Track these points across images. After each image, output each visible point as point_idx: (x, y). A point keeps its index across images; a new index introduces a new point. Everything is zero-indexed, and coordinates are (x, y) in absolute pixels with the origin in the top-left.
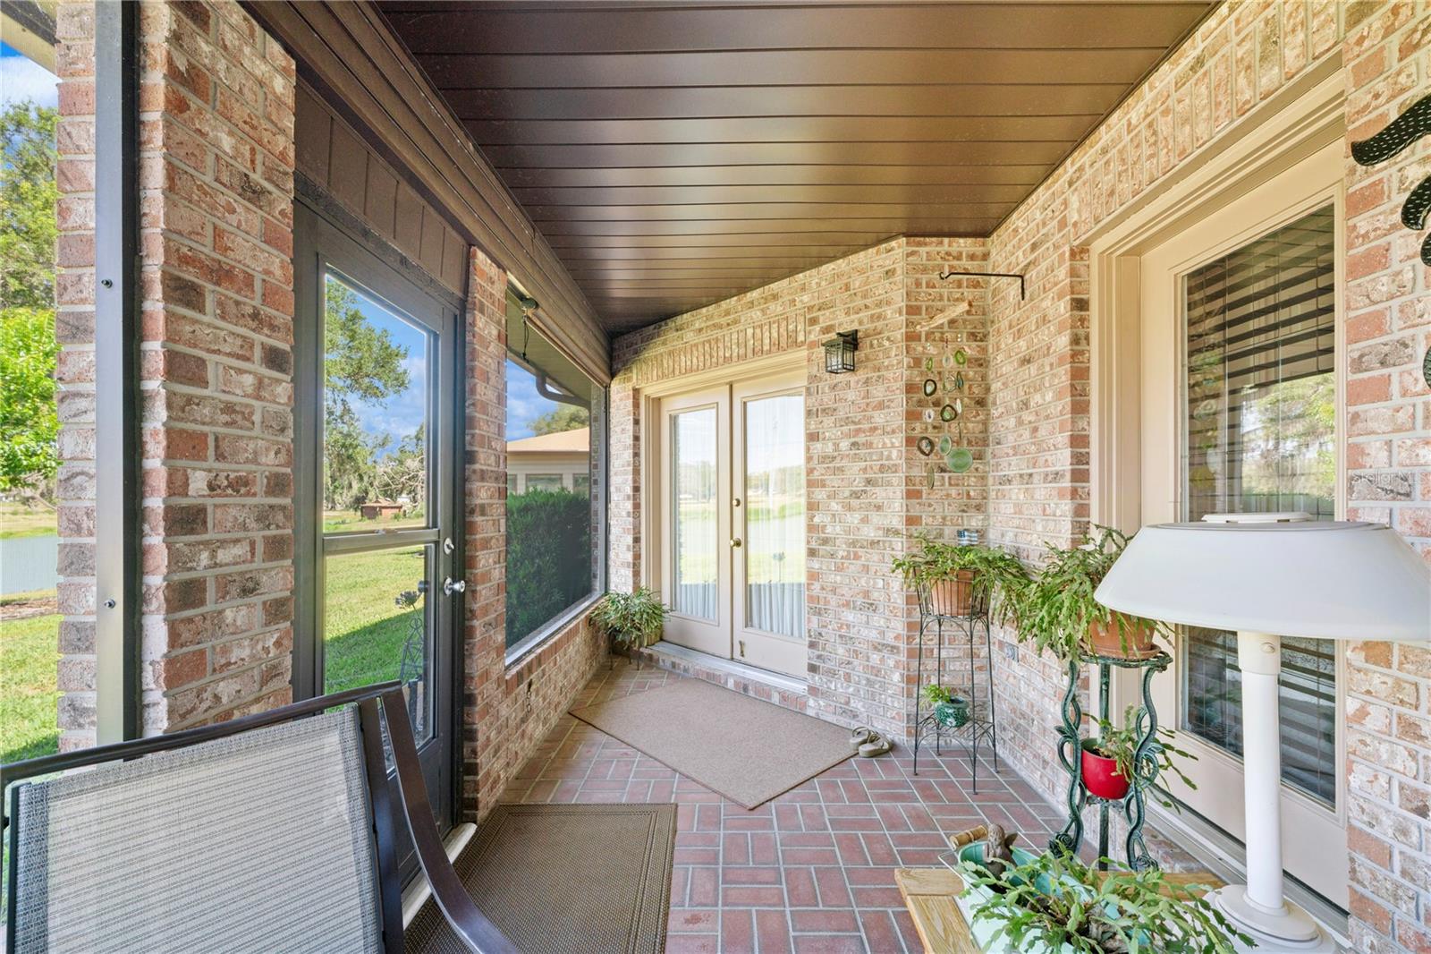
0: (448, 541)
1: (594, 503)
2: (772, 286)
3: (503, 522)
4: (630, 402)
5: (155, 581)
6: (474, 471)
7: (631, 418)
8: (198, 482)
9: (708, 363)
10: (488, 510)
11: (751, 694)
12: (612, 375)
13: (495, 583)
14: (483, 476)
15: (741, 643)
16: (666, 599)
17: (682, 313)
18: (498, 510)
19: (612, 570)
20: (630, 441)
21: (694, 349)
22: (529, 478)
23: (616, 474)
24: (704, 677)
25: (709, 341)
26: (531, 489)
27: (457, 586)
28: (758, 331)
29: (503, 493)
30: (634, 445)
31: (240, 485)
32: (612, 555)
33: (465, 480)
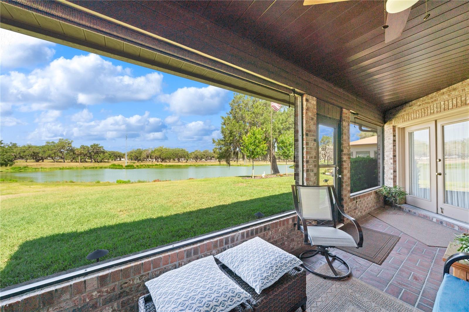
0: (338, 167)
1: (378, 160)
2: (453, 86)
3: (350, 164)
4: (392, 130)
5: (305, 169)
6: (343, 154)
7: (392, 135)
8: (308, 158)
9: (423, 115)
10: (346, 161)
11: (444, 225)
12: (385, 122)
13: (348, 177)
14: (345, 154)
15: (441, 208)
16: (408, 191)
17: (412, 101)
18: (348, 161)
19: (385, 180)
20: (392, 142)
21: (417, 111)
22: (357, 153)
23: (387, 152)
24: (423, 216)
25: (424, 108)
26: (357, 156)
27: (340, 176)
28: (446, 102)
29: (349, 158)
30: (393, 143)
31: (312, 157)
32: (385, 175)
33: (341, 155)
